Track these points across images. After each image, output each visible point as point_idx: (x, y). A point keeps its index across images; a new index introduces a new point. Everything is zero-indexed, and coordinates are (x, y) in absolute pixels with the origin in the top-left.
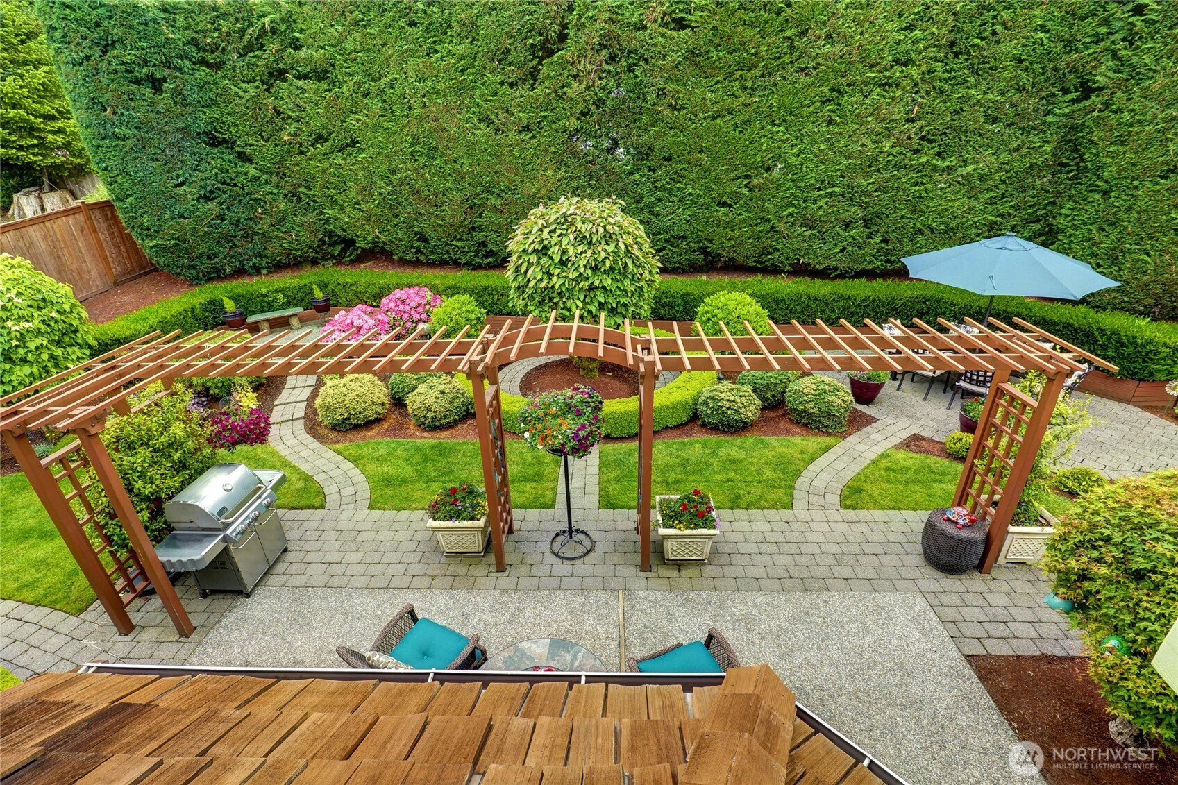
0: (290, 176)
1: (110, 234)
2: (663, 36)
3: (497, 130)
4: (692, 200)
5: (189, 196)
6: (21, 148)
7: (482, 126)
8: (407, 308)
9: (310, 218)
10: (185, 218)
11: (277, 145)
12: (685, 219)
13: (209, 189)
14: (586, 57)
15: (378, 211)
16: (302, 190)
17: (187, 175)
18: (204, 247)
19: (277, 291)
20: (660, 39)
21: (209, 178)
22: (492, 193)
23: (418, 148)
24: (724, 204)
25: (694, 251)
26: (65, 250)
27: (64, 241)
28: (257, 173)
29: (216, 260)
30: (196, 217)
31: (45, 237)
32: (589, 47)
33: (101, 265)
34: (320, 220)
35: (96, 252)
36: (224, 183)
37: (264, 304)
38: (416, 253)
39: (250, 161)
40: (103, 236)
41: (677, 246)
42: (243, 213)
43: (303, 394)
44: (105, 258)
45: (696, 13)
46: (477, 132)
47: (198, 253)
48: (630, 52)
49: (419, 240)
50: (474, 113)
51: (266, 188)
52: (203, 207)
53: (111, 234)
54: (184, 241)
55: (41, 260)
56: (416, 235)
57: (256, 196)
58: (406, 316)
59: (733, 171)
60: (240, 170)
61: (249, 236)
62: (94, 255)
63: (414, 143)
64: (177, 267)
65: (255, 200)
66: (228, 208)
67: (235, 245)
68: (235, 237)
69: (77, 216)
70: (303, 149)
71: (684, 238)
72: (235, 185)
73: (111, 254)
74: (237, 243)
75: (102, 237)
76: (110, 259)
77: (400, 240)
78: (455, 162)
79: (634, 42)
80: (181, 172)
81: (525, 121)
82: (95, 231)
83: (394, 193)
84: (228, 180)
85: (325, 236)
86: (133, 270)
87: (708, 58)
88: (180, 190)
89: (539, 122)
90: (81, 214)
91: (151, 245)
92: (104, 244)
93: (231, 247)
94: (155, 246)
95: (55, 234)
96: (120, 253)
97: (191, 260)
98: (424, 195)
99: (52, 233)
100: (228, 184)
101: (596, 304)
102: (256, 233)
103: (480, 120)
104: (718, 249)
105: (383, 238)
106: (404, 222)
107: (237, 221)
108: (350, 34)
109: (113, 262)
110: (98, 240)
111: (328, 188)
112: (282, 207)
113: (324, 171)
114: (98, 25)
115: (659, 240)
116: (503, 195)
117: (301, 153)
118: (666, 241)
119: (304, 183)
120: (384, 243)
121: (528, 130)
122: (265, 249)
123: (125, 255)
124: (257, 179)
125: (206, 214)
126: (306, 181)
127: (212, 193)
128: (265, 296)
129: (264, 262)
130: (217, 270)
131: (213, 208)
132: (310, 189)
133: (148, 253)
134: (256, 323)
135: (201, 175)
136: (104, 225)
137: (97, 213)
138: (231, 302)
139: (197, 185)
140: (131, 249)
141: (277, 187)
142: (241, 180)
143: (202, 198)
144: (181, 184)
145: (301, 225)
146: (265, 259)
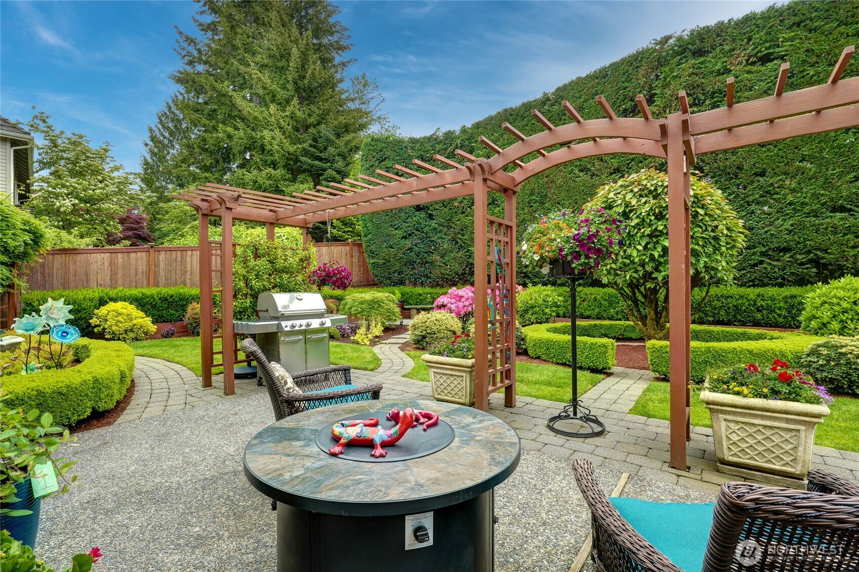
0: (454, 228)
2: (748, 72)
3: (593, 175)
4: (794, 209)
5: (398, 236)
6: (344, 232)
7: (581, 174)
9: (460, 254)
10: (392, 248)
11: (450, 209)
12: (788, 230)
13: (409, 232)
14: (671, 106)
16: (460, 236)
17: (399, 225)
18: (397, 266)
19: (428, 294)
20: (746, 75)
21: (410, 227)
23: (533, 197)
24: (842, 209)
25: (802, 264)
27: (336, 258)
28: (436, 226)
29: (402, 275)
30: (398, 248)
31: (329, 253)
32: (673, 99)
36: (418, 230)
37: (418, 300)
38: (524, 277)
39: (434, 219)
41: (778, 260)
42: (423, 248)
45: (785, 44)
46: (577, 179)
47: (393, 270)
48: (714, 93)
50: (576, 166)
51: (439, 235)
52: (403, 242)
53: (359, 260)
54: (389, 261)
57: (432, 239)
59: (849, 173)
60: (427, 223)
61: (423, 263)
63: (532, 194)
64: (382, 277)
65: (432, 241)
66: (416, 245)
67: (414, 268)
68: (416, 262)
70: (464, 210)
71: (786, 250)
72: (423, 232)
73: (355, 270)
74: (416, 266)
75: (354, 260)
78: (559, 203)
79: (717, 84)
80: (397, 222)
81: (616, 165)
82: (352, 256)
84: (420, 228)
86: (363, 281)
87: (803, 77)
88: (394, 232)
89: (628, 164)
90: (349, 247)
91: (372, 261)
92: (354, 264)
93: (412, 269)
94: (374, 263)
95: (333, 253)
96: (360, 270)
97: (390, 274)
100: (420, 231)
101: (660, 249)
102: (427, 262)
103: (581, 171)
104: (837, 260)
107: (419, 253)
108: (502, 136)
109: (355, 274)
110: (352, 262)
112: (445, 246)
114: (381, 151)
115: (754, 254)
117: (463, 213)
118: (763, 254)
121: (619, 172)
122: (431, 273)
123: (362, 273)
124: (435, 229)
125: (404, 247)
126: (462, 230)
127: (410, 235)
128: (420, 295)
129: (428, 282)
130: (401, 283)
131: (408, 243)
132: (463, 235)
133: (370, 267)
134: (409, 309)
135: (406, 225)
136: (357, 255)
137: (356, 247)
138: (400, 295)
139: (403, 230)
140: (366, 270)
141: (446, 234)
142: (427, 229)
143: (405, 238)
144: (396, 229)
145: (454, 259)
146: (429, 280)
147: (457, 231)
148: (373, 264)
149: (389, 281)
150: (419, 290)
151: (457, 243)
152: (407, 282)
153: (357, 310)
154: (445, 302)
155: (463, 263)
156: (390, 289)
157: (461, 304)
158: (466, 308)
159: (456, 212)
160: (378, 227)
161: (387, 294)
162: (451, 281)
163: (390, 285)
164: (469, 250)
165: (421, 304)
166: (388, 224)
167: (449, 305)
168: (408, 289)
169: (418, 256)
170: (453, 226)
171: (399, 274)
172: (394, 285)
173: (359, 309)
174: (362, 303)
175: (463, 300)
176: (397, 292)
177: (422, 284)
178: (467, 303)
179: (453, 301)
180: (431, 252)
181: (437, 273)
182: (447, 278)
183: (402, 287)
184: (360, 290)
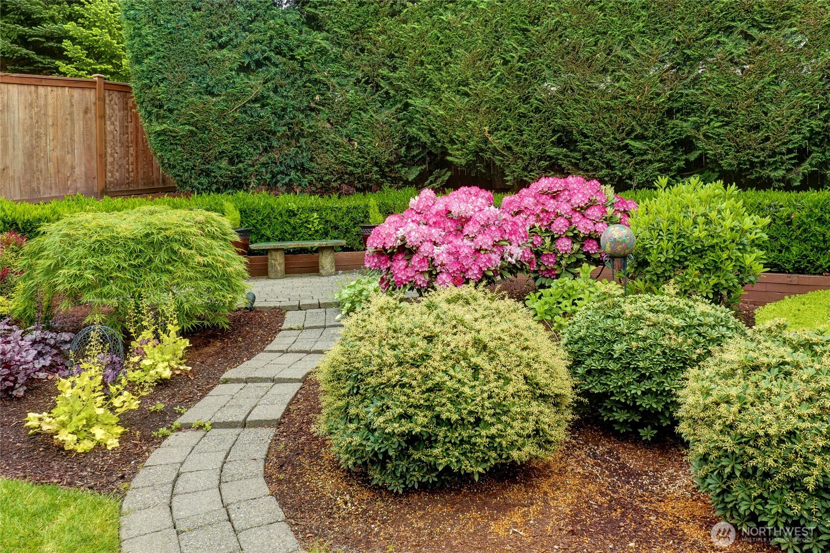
1: (122, 127)
5: (227, 63)
8: (565, 208)
9: (385, 115)
10: (212, 94)
13: (256, 57)
15: (496, 93)
16: (384, 71)
17: (233, 34)
18: (226, 143)
19: (312, 210)
21: (261, 42)
22: (729, 30)
26: (51, 130)
27: (55, 118)
28: (326, 45)
29: (240, 165)
30: (227, 95)
31: (31, 105)
33: (94, 164)
34: (399, 120)
35: (94, 145)
36: (279, 53)
37: (288, 228)
39: (319, 28)
40: (112, 127)
42: (294, 98)
43: (301, 365)
44: (102, 156)
47: (215, 152)
49: (559, 143)
51: (335, 67)
52: (241, 80)
53: (124, 130)
54: (205, 129)
55: (10, 133)
56: (555, 132)
57: (317, 76)
58: (560, 225)
60: (303, 36)
61: (294, 136)
62: (89, 148)
64: (185, 170)
65: (316, 82)
66: (275, 91)
67: (271, 147)
68: (274, 133)
69: (87, 92)
72: (293, 58)
73: (114, 152)
74: (275, 144)
75: (109, 127)
76: (110, 159)
77: (525, 145)
80: (225, 28)
82: (103, 117)
83: (530, 56)
84: (285, 49)
85: (401, 146)
88: (218, 54)
90: (93, 92)
91: (158, 129)
92: (109, 137)
93: (265, 150)
94: (163, 132)
95: (46, 105)
96: (127, 154)
97: (206, 162)
98: (584, 54)
99: (42, 102)
100: (285, 56)
102: (304, 134)
105: (495, 142)
106: (537, 110)
107: (284, 109)
109: (112, 164)
111: (422, 63)
112: (348, 96)
113: (421, 36)
116: (754, 32)
117: (393, 15)
119: (387, 61)
120: (495, 152)
122: (311, 160)
123: (131, 159)
124: (324, 52)
125: (243, 92)
126: (391, 56)
127: (259, 64)
128: (292, 214)
129: (305, 181)
130: (237, 184)
131: (255, 84)
132: (394, 69)
133: (152, 142)
134: (266, 252)
135: (251, 37)
136: (119, 114)
137: (115, 96)
138: (237, 215)
139: (242, 50)
140: (143, 154)
141: (350, 67)
142: (301, 52)
143: (244, 69)
144: (222, 46)
145: (371, 126)
146: (309, 177)
147: (377, 59)
148: (159, 134)
149: (204, 180)
150: (290, 201)
151: (378, 87)
152: (253, 181)
153: (77, 277)
154: (413, 239)
155: (392, 136)
156: (208, 199)
157: (465, 246)
158: (483, 258)
159: (376, 13)
160: (173, 37)
161: (200, 215)
162: (360, 179)
163: (208, 190)
164: (407, 105)
165: (293, 237)
166: (201, 33)
167: (426, 248)
168: (258, 199)
169: (281, 117)
170: (369, 46)
171: (231, 162)
172: (218, 191)
173: (88, 275)
174: (100, 249)
175: (469, 229)
176: (229, 206)
177: (290, 188)
178: (485, 241)
179: (436, 233)
180: (312, 110)
181: (326, 160)
182: (351, 174)
183: (241, 194)
184: (118, 201)
